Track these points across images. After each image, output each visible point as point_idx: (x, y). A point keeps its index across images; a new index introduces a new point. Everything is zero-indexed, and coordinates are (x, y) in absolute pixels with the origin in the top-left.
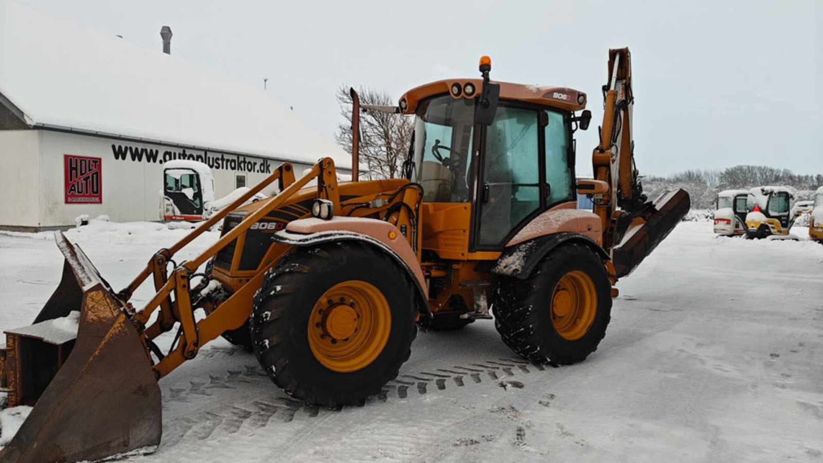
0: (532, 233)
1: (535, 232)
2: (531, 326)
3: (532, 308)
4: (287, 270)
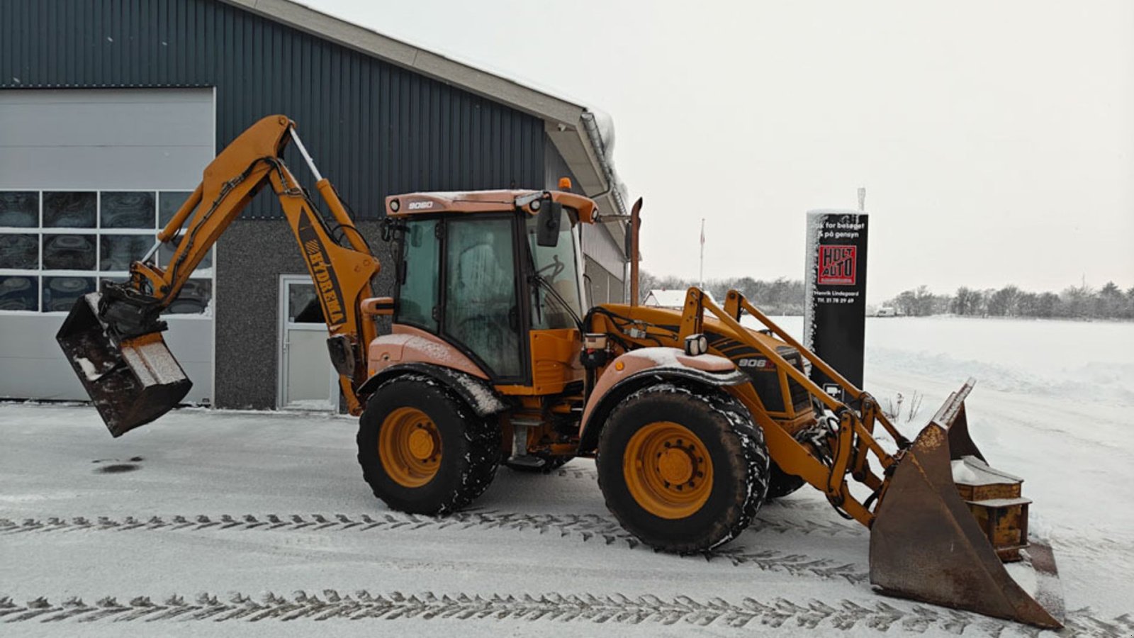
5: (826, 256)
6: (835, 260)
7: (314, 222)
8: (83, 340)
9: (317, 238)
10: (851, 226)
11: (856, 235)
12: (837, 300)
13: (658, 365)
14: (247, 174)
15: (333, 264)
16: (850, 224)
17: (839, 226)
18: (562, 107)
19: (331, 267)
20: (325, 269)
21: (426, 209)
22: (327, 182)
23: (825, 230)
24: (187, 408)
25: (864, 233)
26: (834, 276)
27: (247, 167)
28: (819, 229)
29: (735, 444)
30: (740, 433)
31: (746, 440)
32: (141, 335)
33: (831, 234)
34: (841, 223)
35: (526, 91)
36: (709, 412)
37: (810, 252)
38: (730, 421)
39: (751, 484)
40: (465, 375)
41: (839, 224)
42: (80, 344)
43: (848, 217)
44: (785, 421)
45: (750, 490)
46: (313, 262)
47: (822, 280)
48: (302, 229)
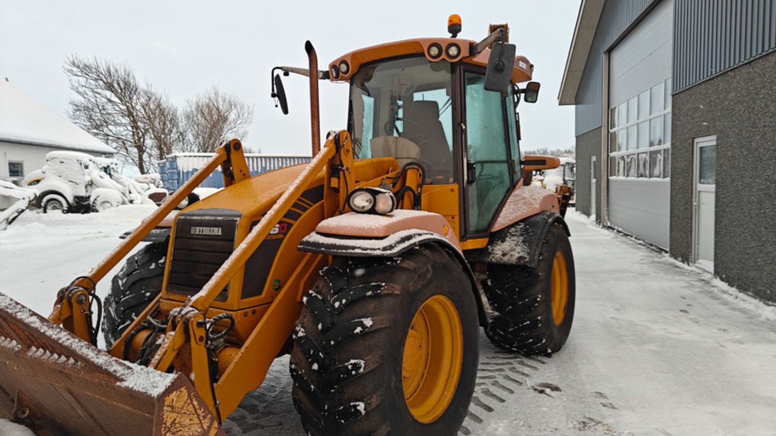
0: (517, 215)
1: (519, 213)
2: (539, 318)
3: (541, 298)
4: (370, 293)
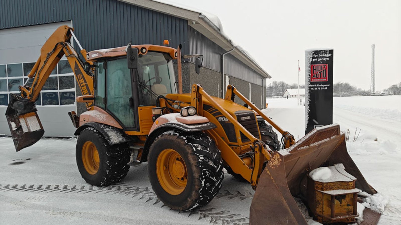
5: (314, 70)
6: (318, 71)
7: (80, 67)
8: (15, 116)
9: (82, 73)
10: (325, 55)
11: (328, 59)
12: (319, 89)
13: (169, 122)
14: (55, 50)
15: (88, 83)
16: (324, 54)
17: (319, 56)
18: (191, 14)
19: (87, 84)
20: (85, 85)
21: (96, 57)
22: (85, 50)
23: (313, 58)
24: (71, 139)
25: (331, 58)
26: (318, 78)
27: (54, 47)
28: (310, 58)
29: (195, 160)
30: (198, 155)
31: (202, 158)
32: (26, 113)
33: (316, 60)
34: (320, 54)
35: (177, 9)
36: (184, 145)
37: (307, 68)
38: (194, 149)
39: (204, 180)
40: (111, 127)
41: (319, 55)
42: (13, 117)
43: (323, 51)
44: (237, 147)
45: (203, 183)
46: (81, 83)
47: (313, 80)
48: (76, 70)
